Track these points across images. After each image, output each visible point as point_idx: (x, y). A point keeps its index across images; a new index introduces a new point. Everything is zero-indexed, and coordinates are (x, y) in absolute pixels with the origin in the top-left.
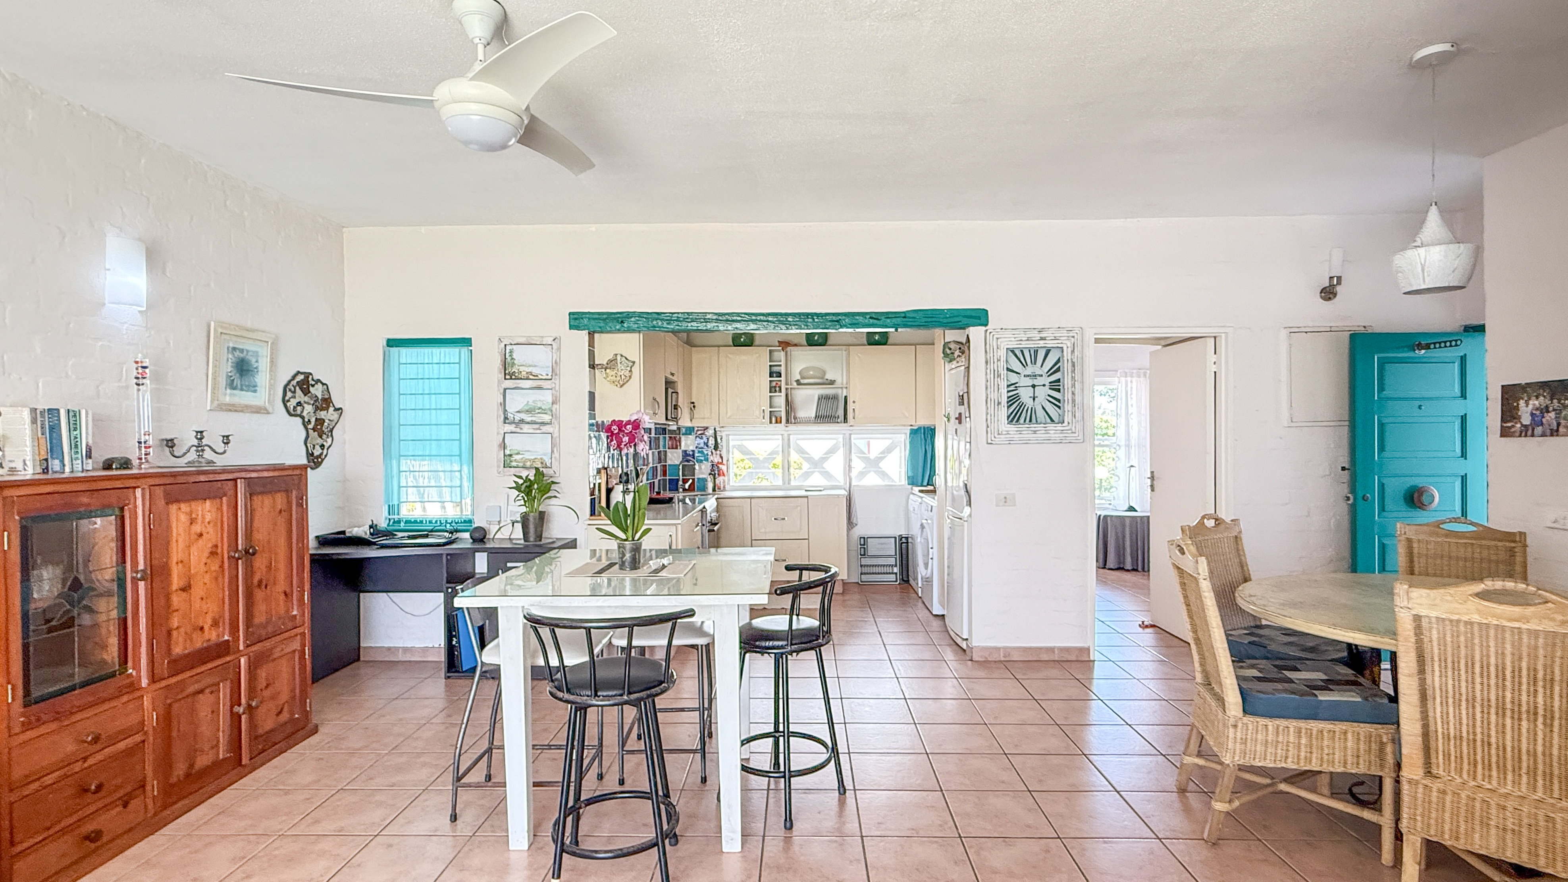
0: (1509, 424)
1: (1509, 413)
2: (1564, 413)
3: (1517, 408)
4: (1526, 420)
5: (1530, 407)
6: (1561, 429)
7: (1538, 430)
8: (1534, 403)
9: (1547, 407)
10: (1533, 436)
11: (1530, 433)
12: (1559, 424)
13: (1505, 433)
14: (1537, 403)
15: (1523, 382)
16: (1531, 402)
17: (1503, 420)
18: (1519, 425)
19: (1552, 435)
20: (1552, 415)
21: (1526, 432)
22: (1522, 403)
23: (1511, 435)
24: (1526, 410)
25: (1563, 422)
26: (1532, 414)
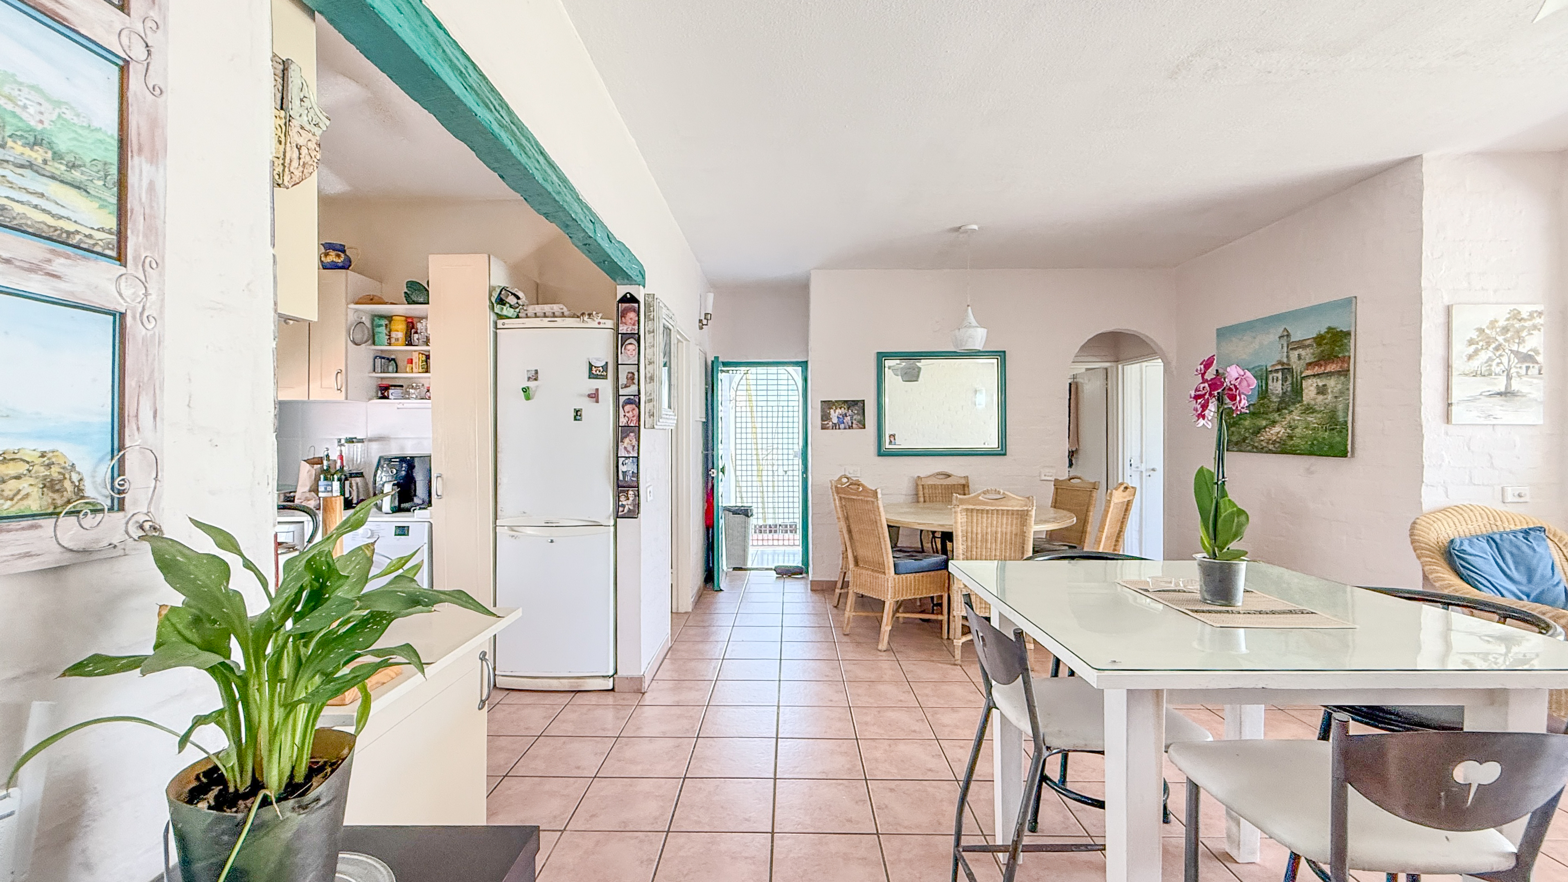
0: (826, 423)
1: (825, 417)
2: (854, 417)
3: (829, 414)
4: (835, 420)
5: (837, 413)
6: (854, 426)
7: (842, 426)
8: (839, 411)
9: (846, 414)
10: (839, 429)
11: (837, 427)
12: (852, 423)
13: (824, 427)
14: (840, 411)
15: (833, 400)
16: (837, 411)
17: (822, 420)
18: (831, 423)
19: (849, 428)
20: (849, 418)
21: (835, 426)
22: (832, 411)
23: (827, 428)
24: (834, 415)
25: (854, 422)
26: (838, 417)
